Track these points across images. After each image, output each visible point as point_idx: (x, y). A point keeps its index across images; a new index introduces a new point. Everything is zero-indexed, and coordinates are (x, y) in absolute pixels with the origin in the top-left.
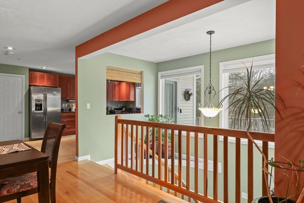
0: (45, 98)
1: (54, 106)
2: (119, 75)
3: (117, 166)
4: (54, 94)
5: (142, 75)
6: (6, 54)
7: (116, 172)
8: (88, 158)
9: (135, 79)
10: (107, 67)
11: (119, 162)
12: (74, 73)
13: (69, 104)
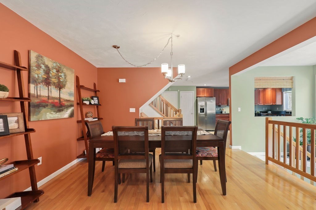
0: (206, 104)
1: (211, 109)
2: (266, 83)
3: (268, 158)
4: (211, 102)
5: (293, 79)
6: (186, 80)
7: (267, 163)
8: (240, 148)
9: (284, 85)
10: (255, 78)
11: (270, 155)
12: (228, 86)
13: (220, 108)
